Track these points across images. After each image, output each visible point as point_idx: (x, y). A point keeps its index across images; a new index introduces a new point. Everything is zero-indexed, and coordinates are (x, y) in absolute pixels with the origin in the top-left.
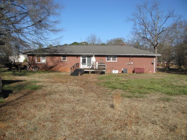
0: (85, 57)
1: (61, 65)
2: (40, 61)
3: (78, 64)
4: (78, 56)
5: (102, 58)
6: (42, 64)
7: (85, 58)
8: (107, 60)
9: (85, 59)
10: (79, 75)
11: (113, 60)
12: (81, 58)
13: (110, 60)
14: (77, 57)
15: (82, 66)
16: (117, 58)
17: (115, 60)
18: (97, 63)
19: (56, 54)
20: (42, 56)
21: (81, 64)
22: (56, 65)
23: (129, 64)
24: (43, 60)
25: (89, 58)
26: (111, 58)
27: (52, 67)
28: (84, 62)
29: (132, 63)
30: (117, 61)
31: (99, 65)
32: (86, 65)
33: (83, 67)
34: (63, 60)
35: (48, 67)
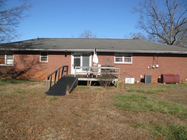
0: (80, 56)
1: (38, 68)
2: (4, 63)
3: (67, 67)
4: (67, 54)
5: (108, 57)
6: (6, 67)
7: (79, 58)
8: (116, 61)
9: (79, 60)
10: (67, 93)
11: (125, 61)
12: (73, 58)
13: (122, 61)
14: (66, 56)
15: (73, 71)
16: (132, 58)
17: (129, 60)
18: (99, 66)
19: (30, 49)
20: (7, 54)
21: (72, 68)
22: (29, 69)
23: (153, 68)
24: (8, 60)
25: (86, 57)
26: (123, 58)
27: (22, 72)
28: (77, 63)
29: (157, 66)
30: (132, 63)
31: (102, 69)
32: (81, 69)
33: (76, 72)
34: (42, 60)
35: (16, 72)
